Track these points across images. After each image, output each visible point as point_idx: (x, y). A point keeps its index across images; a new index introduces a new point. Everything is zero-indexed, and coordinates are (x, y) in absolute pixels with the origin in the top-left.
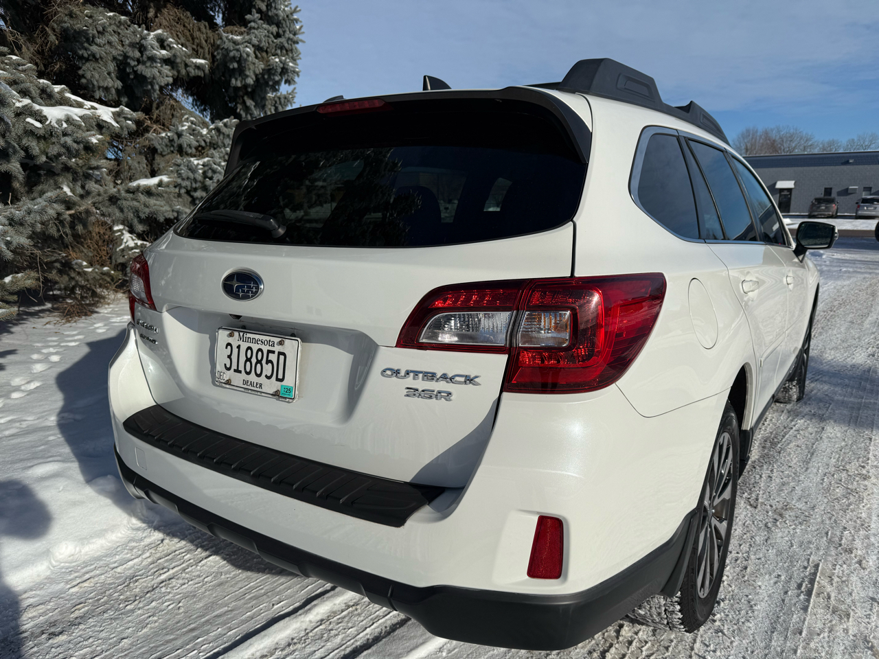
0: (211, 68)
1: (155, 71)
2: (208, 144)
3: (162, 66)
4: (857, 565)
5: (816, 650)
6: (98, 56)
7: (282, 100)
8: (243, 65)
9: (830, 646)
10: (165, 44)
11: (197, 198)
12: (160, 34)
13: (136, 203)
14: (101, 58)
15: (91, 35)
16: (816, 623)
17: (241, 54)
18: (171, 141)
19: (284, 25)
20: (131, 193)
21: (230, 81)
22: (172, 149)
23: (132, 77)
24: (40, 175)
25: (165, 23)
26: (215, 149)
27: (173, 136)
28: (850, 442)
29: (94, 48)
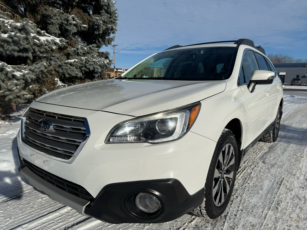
0: (88, 28)
1: (71, 28)
2: (87, 52)
3: (73, 27)
4: (297, 179)
5: (281, 198)
6: (53, 23)
7: (111, 39)
8: (99, 27)
9: (286, 197)
10: (74, 20)
11: (83, 70)
12: (73, 16)
13: (67, 67)
14: (54, 24)
15: (51, 16)
16: (282, 192)
17: (98, 24)
18: (75, 51)
19: (112, 15)
20: (66, 64)
21: (94, 32)
22: (75, 54)
23: (64, 30)
24: (36, 59)
25: (74, 13)
26: (89, 54)
27: (75, 49)
28: (298, 148)
29: (52, 20)
